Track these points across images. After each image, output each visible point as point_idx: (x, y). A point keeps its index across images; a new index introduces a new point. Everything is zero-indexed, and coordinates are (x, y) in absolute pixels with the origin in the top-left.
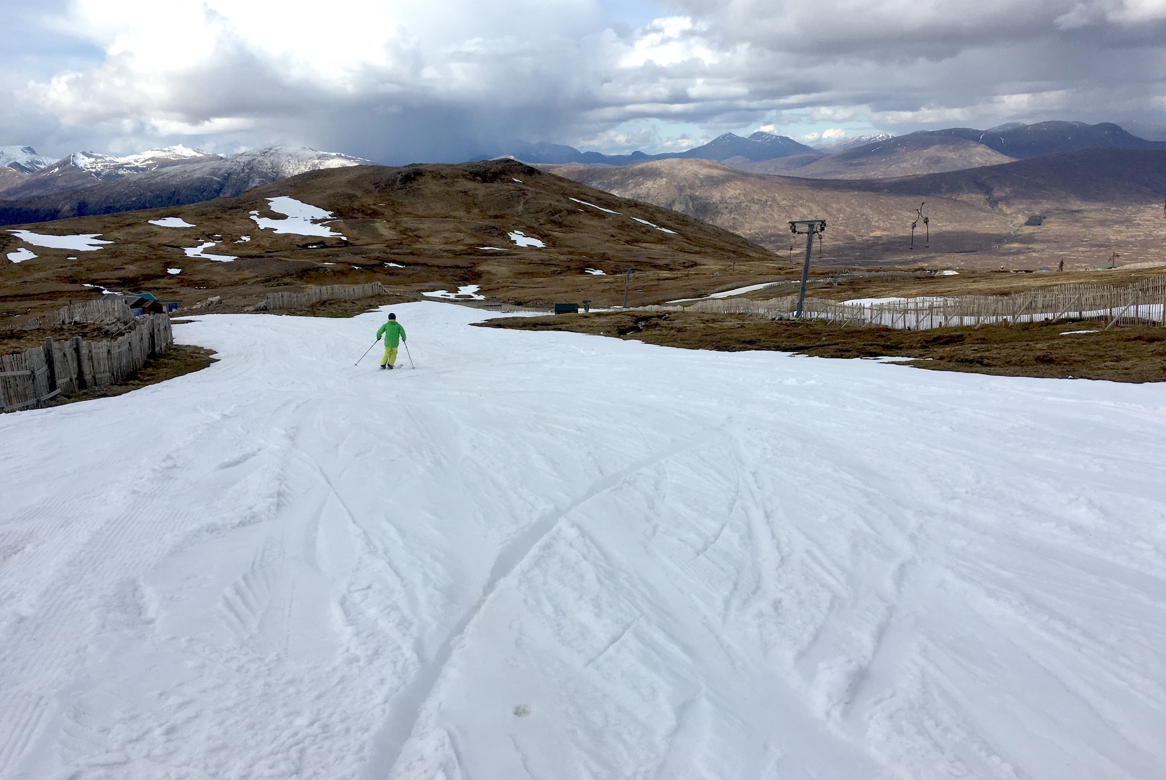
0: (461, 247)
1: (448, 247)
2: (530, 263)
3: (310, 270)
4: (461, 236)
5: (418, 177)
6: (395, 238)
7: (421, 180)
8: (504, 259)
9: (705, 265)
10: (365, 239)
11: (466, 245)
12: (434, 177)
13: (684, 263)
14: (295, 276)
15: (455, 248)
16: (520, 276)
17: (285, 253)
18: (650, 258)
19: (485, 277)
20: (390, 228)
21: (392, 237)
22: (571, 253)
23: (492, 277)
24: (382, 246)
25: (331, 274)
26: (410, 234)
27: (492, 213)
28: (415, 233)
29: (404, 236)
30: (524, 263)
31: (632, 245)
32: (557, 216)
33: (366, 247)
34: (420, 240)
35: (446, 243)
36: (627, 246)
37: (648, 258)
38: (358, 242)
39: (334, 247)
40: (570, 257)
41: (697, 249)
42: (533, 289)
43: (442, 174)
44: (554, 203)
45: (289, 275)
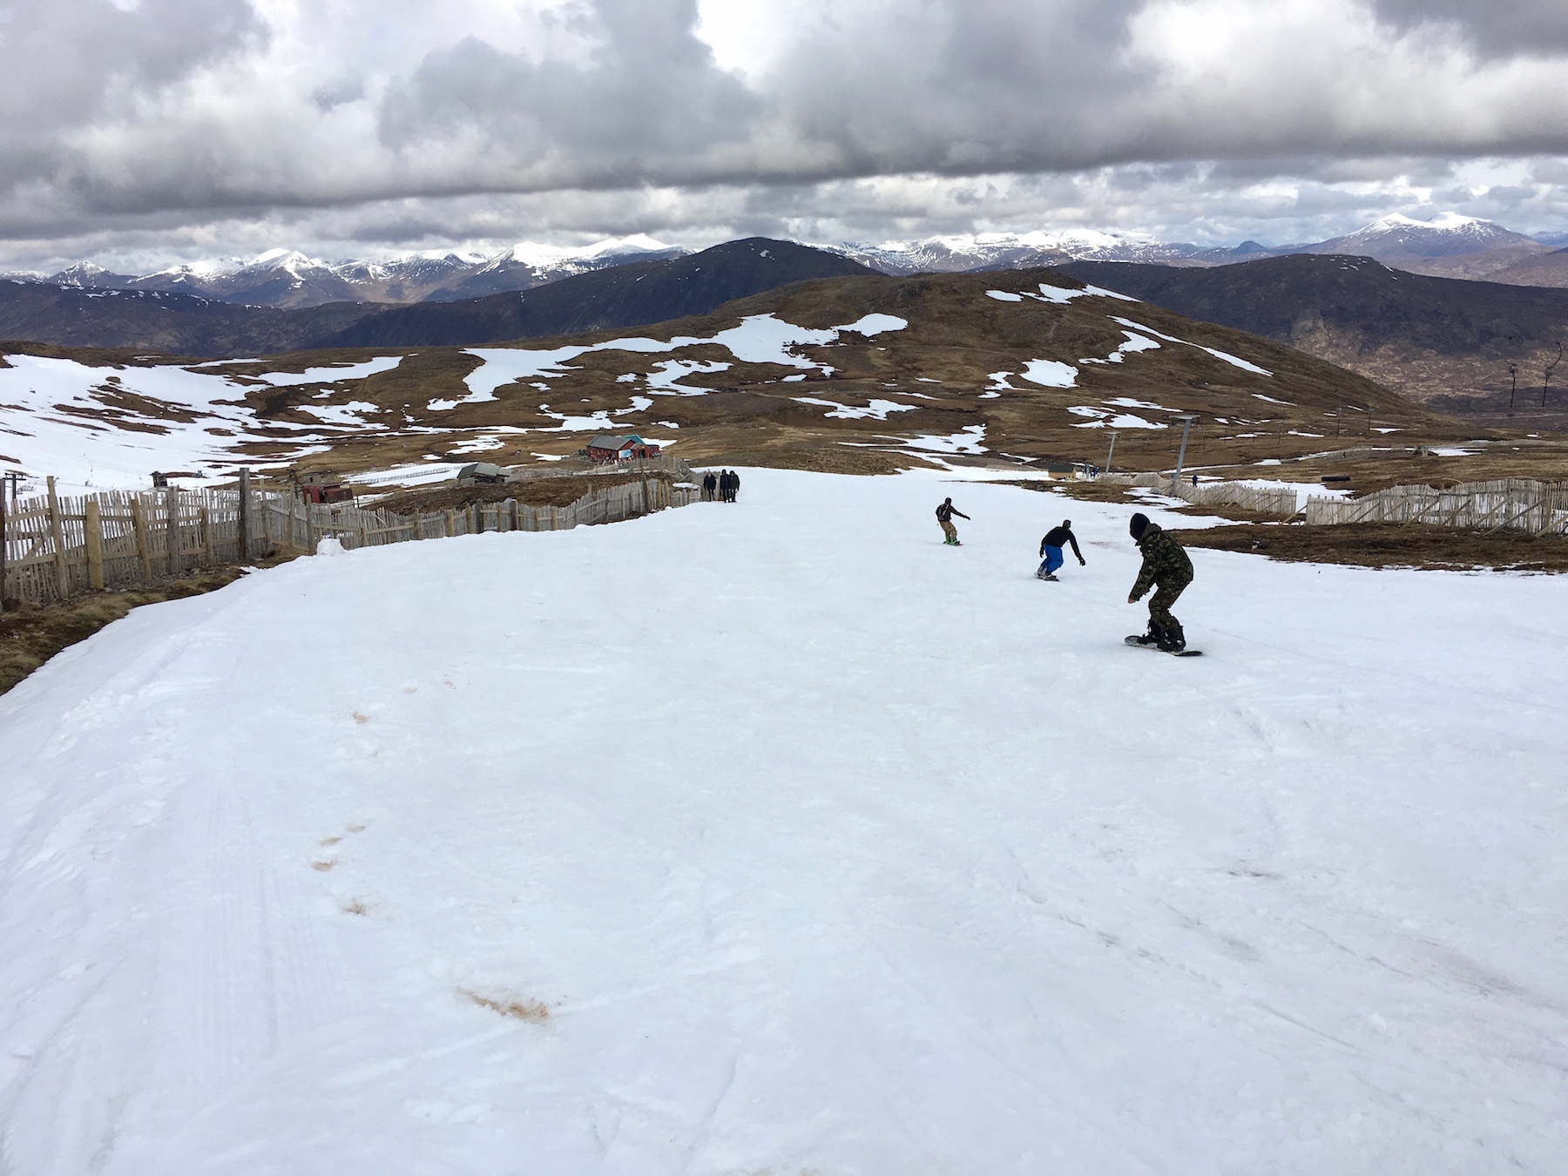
0: (966, 385)
1: (952, 384)
2: (1051, 409)
3: (785, 408)
4: (970, 368)
5: (925, 292)
6: (890, 370)
7: (928, 296)
8: (1021, 401)
10: (853, 372)
12: (943, 292)
14: (770, 415)
15: (961, 386)
20: (886, 357)
21: (885, 369)
23: (1003, 425)
24: (872, 381)
25: (809, 413)
27: (1011, 340)
28: (914, 365)
29: (900, 369)
30: (1043, 409)
33: (855, 381)
34: (920, 374)
38: (846, 375)
43: (955, 288)
44: (1096, 328)
45: (764, 414)
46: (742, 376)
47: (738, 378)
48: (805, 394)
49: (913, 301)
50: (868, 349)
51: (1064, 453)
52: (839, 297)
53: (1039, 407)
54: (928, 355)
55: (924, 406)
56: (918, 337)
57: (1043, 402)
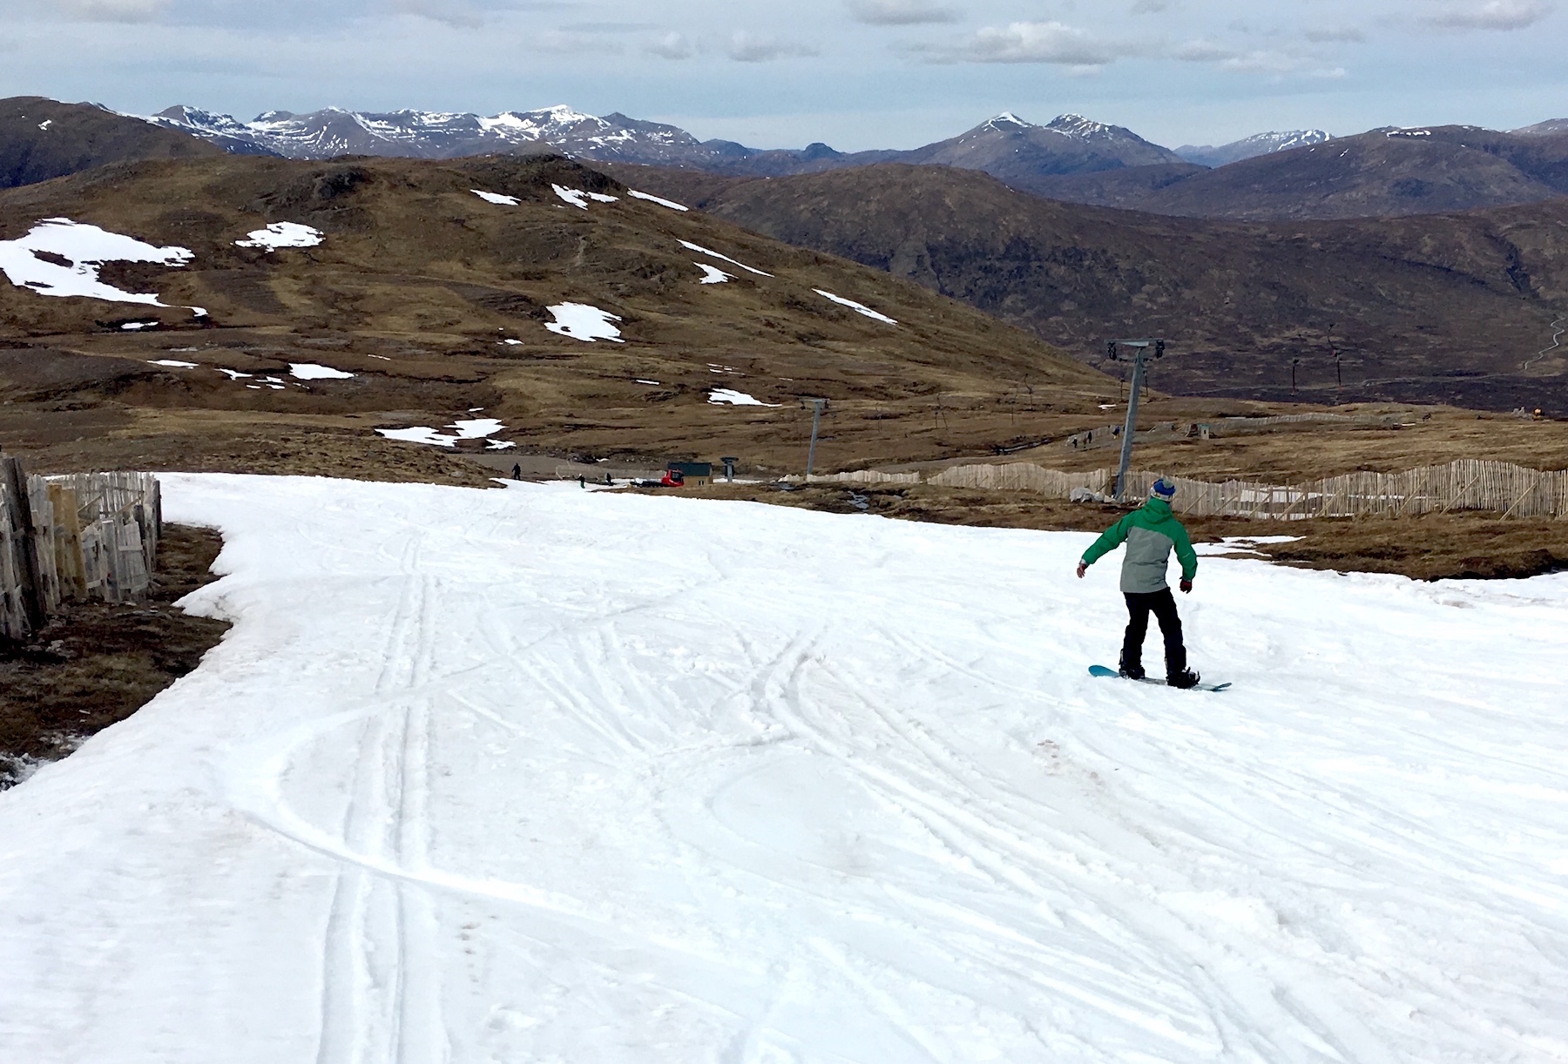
0: (456, 338)
1: (428, 337)
2: (602, 377)
3: (135, 377)
4: (455, 312)
5: (359, 185)
6: (312, 313)
7: (366, 192)
8: (548, 366)
9: (958, 390)
10: (244, 315)
11: (465, 334)
12: (393, 187)
13: (915, 384)
14: (102, 388)
15: (443, 340)
16: (584, 402)
17: (74, 338)
18: (846, 373)
19: (510, 401)
20: (303, 292)
21: (304, 312)
22: (685, 357)
23: (527, 403)
24: (284, 330)
25: (182, 386)
26: (346, 306)
27: (516, 267)
28: (357, 304)
29: (331, 311)
30: (590, 376)
31: (809, 345)
32: (655, 278)
33: (251, 330)
34: (368, 320)
35: (423, 329)
36: (801, 346)
37: (842, 372)
38: (233, 320)
39: (182, 329)
40: (684, 365)
41: (941, 355)
42: (613, 431)
43: (412, 180)
44: (649, 252)
45: (87, 386)
46: (32, 320)
47: (24, 325)
48: (164, 353)
49: (339, 199)
50: (267, 278)
53: (581, 374)
54: (379, 289)
55: (384, 373)
56: (352, 260)
57: (587, 367)
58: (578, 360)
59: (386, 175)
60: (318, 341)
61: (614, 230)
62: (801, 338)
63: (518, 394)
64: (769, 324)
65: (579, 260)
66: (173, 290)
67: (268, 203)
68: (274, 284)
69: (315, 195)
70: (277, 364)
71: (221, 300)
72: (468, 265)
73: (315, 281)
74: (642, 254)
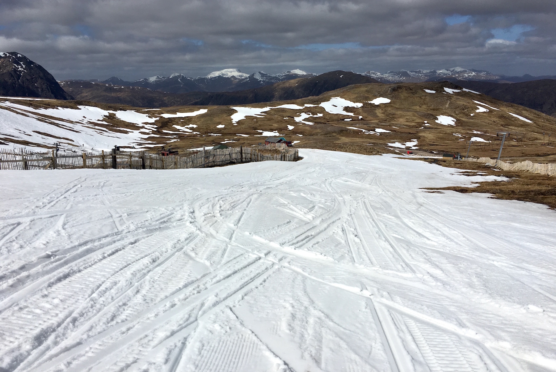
0: (414, 124)
1: (407, 123)
2: (445, 134)
3: (344, 131)
4: (415, 118)
5: (399, 89)
6: (384, 118)
7: (400, 91)
8: (433, 131)
9: (541, 140)
10: (370, 118)
11: (416, 123)
12: (406, 89)
13: (530, 138)
14: (337, 133)
15: (410, 124)
17: (335, 122)
19: (422, 138)
20: (382, 113)
21: (382, 118)
22: (468, 129)
23: (426, 139)
24: (377, 121)
25: (353, 133)
26: (391, 116)
27: (432, 108)
28: (393, 116)
29: (388, 117)
30: (442, 133)
31: (504, 127)
32: (465, 110)
33: (370, 121)
34: (395, 119)
35: (407, 122)
36: (502, 127)
38: (367, 119)
39: (356, 121)
41: (543, 131)
43: (411, 88)
44: (465, 104)
45: (335, 132)
46: (328, 118)
47: (327, 119)
48: (351, 126)
49: (394, 93)
50: (376, 110)
51: (450, 150)
52: (366, 91)
54: (399, 112)
55: (395, 131)
56: (394, 106)
57: (443, 131)
58: (441, 130)
59: (405, 87)
60: (383, 124)
61: (457, 99)
62: (502, 125)
63: (424, 137)
64: (494, 122)
65: (447, 106)
66: (356, 113)
67: (379, 94)
68: (377, 111)
69: (389, 92)
70: (373, 129)
71: (365, 115)
72: (420, 107)
73: (386, 111)
74: (463, 104)
